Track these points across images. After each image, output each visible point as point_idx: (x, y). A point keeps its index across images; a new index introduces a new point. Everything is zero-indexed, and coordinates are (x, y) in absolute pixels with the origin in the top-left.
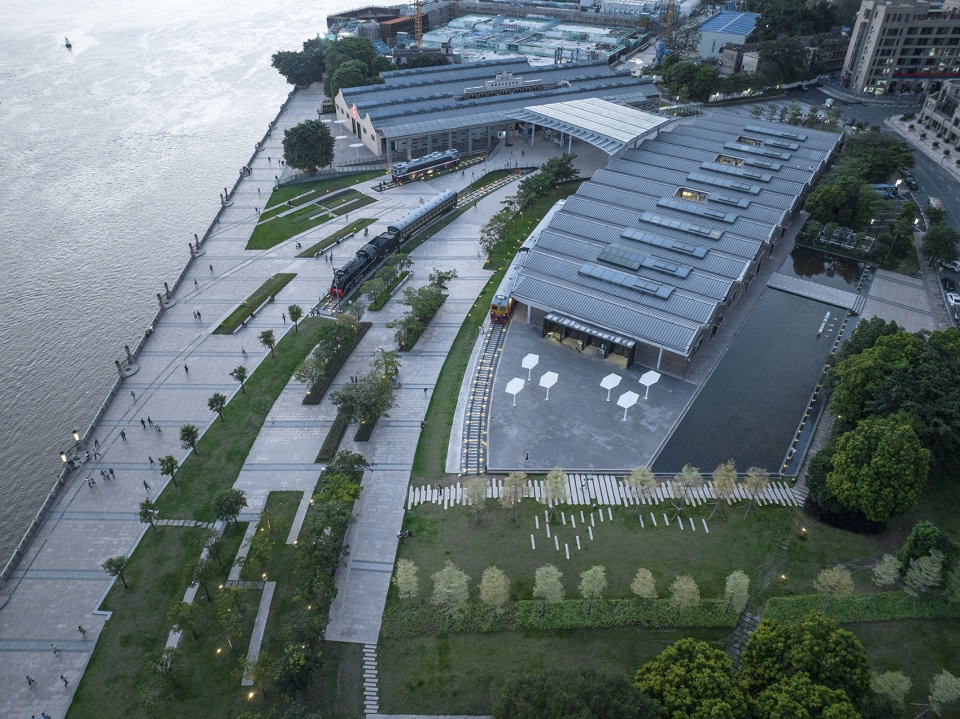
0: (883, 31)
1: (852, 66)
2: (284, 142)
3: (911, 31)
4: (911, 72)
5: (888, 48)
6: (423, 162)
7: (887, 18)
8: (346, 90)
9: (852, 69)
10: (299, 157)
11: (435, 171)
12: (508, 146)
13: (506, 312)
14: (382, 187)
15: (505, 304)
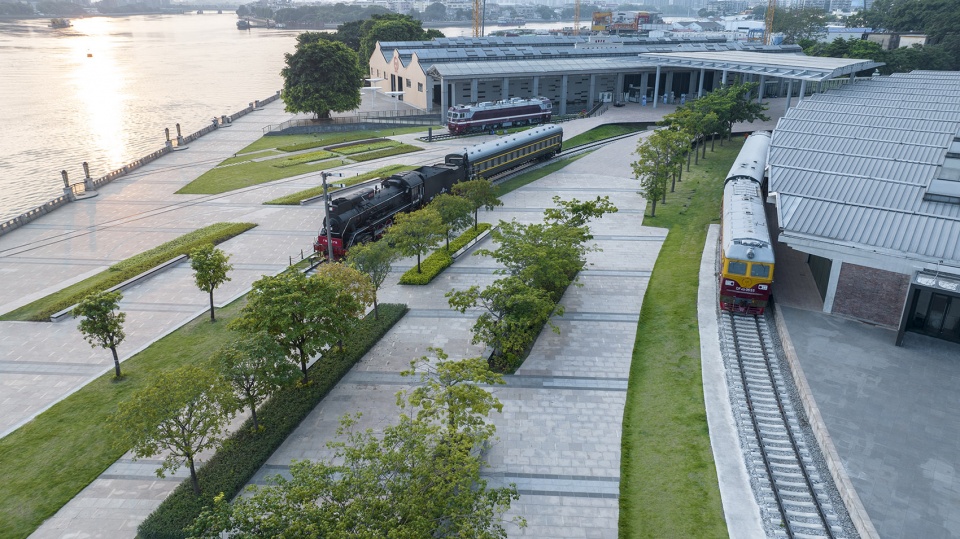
2: (285, 72)
6: (498, 107)
8: (385, 44)
11: (515, 125)
12: (618, 106)
13: (770, 279)
14: (430, 139)
15: (767, 256)
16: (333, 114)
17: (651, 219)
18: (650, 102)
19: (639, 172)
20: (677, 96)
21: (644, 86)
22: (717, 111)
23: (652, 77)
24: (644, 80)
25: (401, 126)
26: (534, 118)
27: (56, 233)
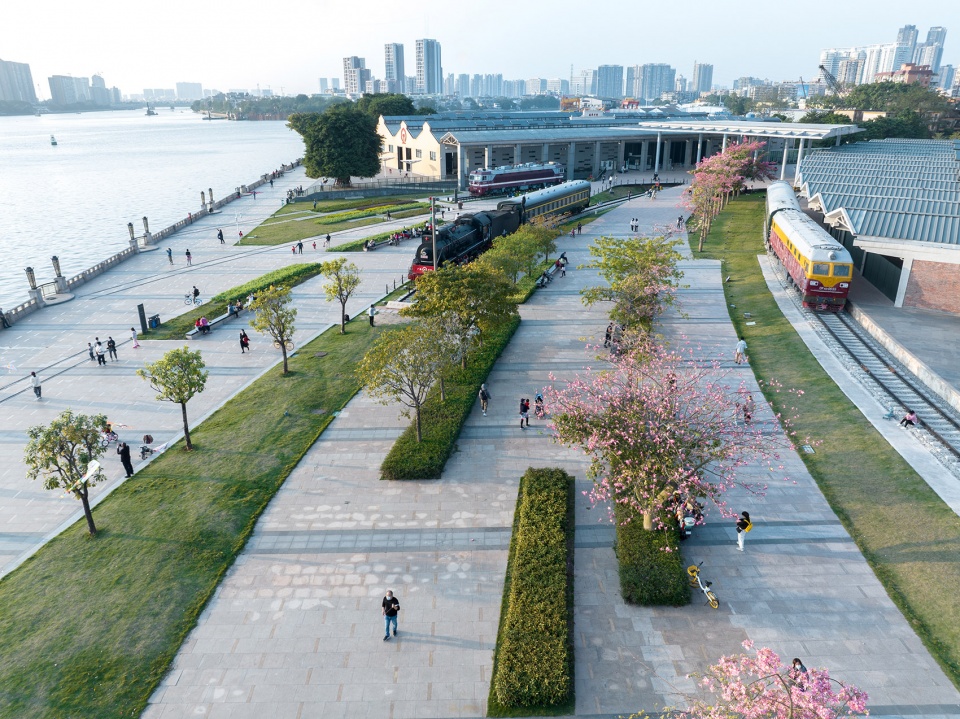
13: (849, 277)
14: (456, 201)
15: (847, 258)
18: (649, 169)
21: (644, 155)
24: (645, 148)
27: (140, 277)
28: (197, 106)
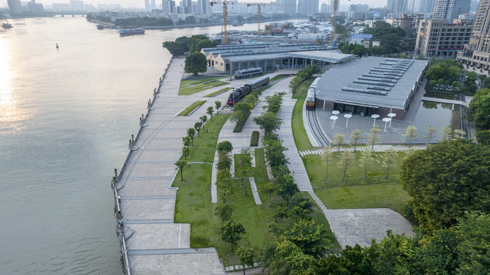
0: (432, 30)
1: (420, 46)
3: (443, 30)
4: (445, 47)
5: (435, 37)
6: (248, 71)
7: (432, 25)
8: (205, 49)
9: (420, 47)
10: (193, 67)
11: (253, 76)
12: (281, 69)
13: (314, 104)
14: (231, 80)
15: (313, 100)
16: (199, 73)
17: (293, 97)
18: (291, 67)
19: (290, 87)
20: (299, 65)
21: (289, 62)
22: (308, 72)
23: (291, 60)
24: (289, 61)
25: (219, 76)
26: (258, 73)
28: (90, 18)
